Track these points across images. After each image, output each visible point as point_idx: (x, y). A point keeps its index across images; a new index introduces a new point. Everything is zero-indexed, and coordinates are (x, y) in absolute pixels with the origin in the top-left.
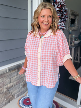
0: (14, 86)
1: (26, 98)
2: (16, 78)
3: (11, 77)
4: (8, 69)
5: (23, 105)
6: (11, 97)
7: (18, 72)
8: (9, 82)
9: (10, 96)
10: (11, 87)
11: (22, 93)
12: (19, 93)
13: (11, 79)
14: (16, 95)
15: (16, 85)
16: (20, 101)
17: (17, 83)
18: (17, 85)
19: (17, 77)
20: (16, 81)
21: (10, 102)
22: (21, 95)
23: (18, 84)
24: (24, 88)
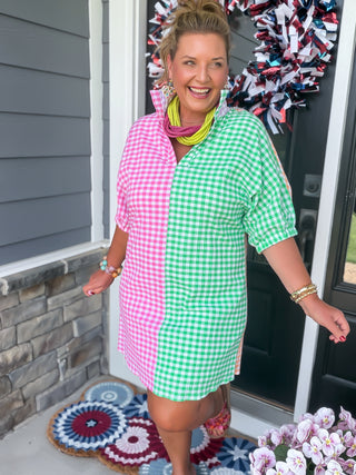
0: (34, 359)
1: (83, 409)
2: (39, 325)
3: (19, 319)
4: (9, 284)
5: (70, 438)
6: (18, 405)
7: (48, 297)
8: (11, 338)
9: (14, 400)
10: (18, 363)
11: (66, 391)
12: (51, 390)
13: (20, 327)
14: (38, 398)
15: (41, 353)
16: (57, 421)
17: (44, 345)
18: (44, 357)
19: (45, 322)
20: (41, 339)
21: (16, 428)
22: (61, 400)
23: (47, 350)
24: (75, 370)
